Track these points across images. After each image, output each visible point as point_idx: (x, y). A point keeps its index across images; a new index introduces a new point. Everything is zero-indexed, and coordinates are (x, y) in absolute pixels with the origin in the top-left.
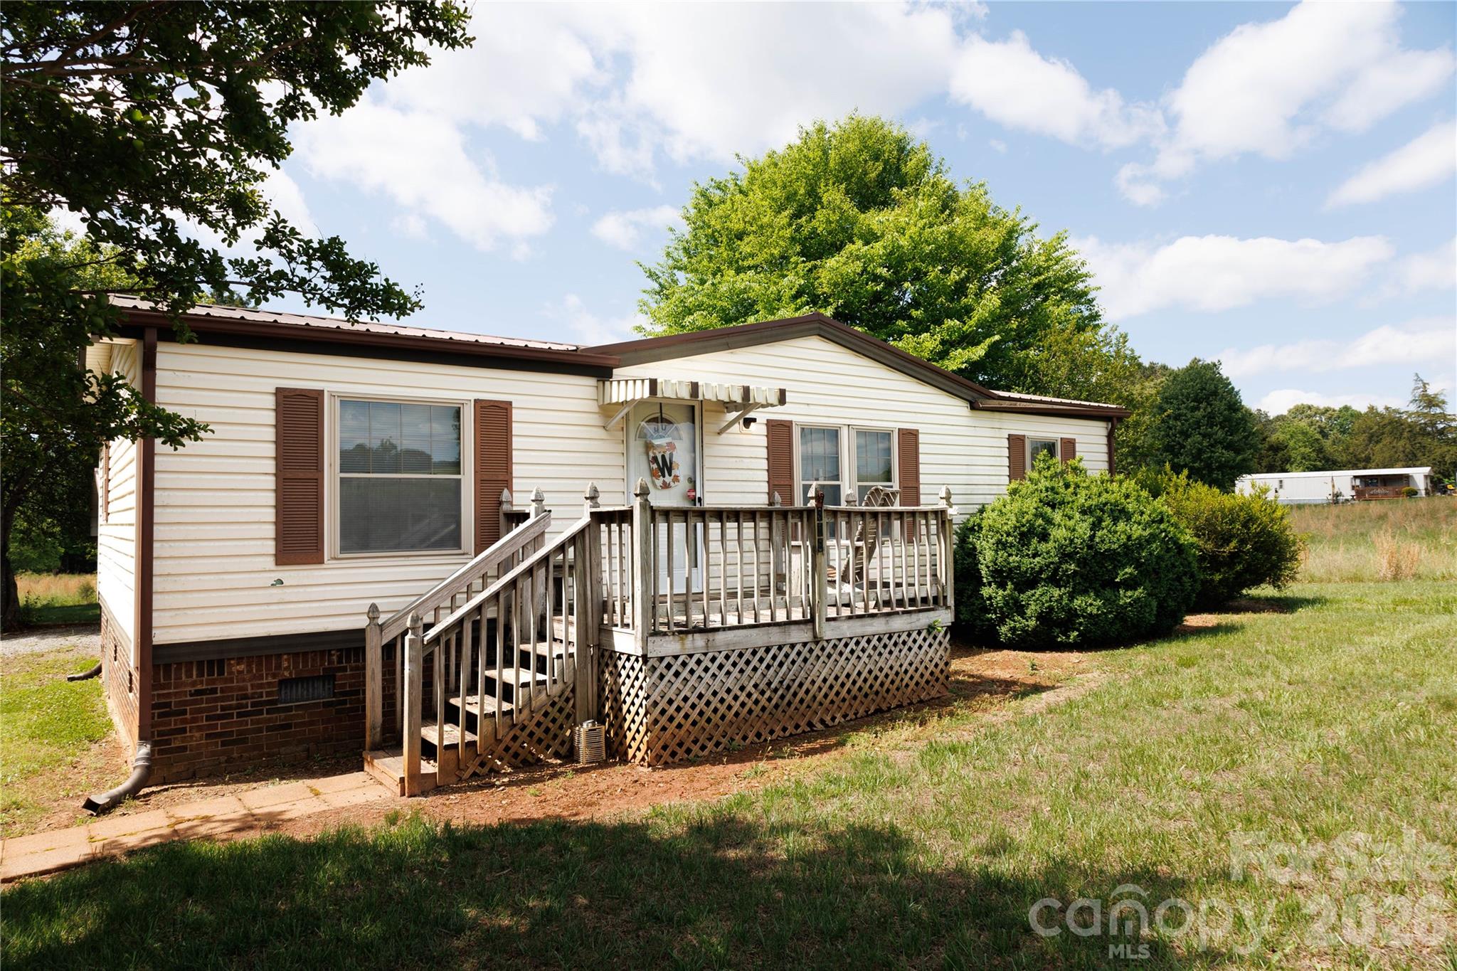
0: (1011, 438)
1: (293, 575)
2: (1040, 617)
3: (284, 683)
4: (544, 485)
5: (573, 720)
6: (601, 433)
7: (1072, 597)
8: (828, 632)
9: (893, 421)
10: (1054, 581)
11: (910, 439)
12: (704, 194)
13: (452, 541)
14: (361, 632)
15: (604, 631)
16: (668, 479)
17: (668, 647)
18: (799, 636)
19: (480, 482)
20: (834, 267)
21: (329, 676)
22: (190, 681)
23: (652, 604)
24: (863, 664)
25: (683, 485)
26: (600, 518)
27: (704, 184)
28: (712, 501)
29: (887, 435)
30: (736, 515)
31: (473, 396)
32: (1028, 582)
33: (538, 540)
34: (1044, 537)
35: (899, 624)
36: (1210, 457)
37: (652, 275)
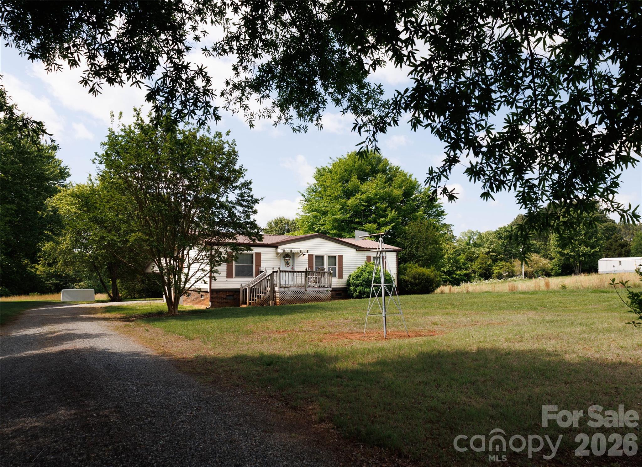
0: (367, 256)
1: (229, 280)
2: (359, 292)
3: (227, 296)
4: (266, 266)
5: (269, 300)
6: (275, 258)
7: (365, 288)
8: (308, 290)
9: (336, 253)
10: (362, 285)
11: (341, 257)
12: (319, 171)
13: (251, 275)
14: (239, 289)
15: (274, 288)
16: (288, 265)
17: (282, 290)
18: (303, 290)
19: (256, 266)
20: (352, 201)
21: (233, 295)
22: (215, 294)
23: (280, 284)
24: (314, 295)
25: (291, 266)
26: (274, 272)
27: (320, 168)
28: (296, 270)
29: (335, 257)
30: (301, 272)
31: (255, 252)
32: (357, 286)
33: (265, 275)
34: (360, 277)
35: (321, 289)
36: (579, 250)
37: (303, 195)
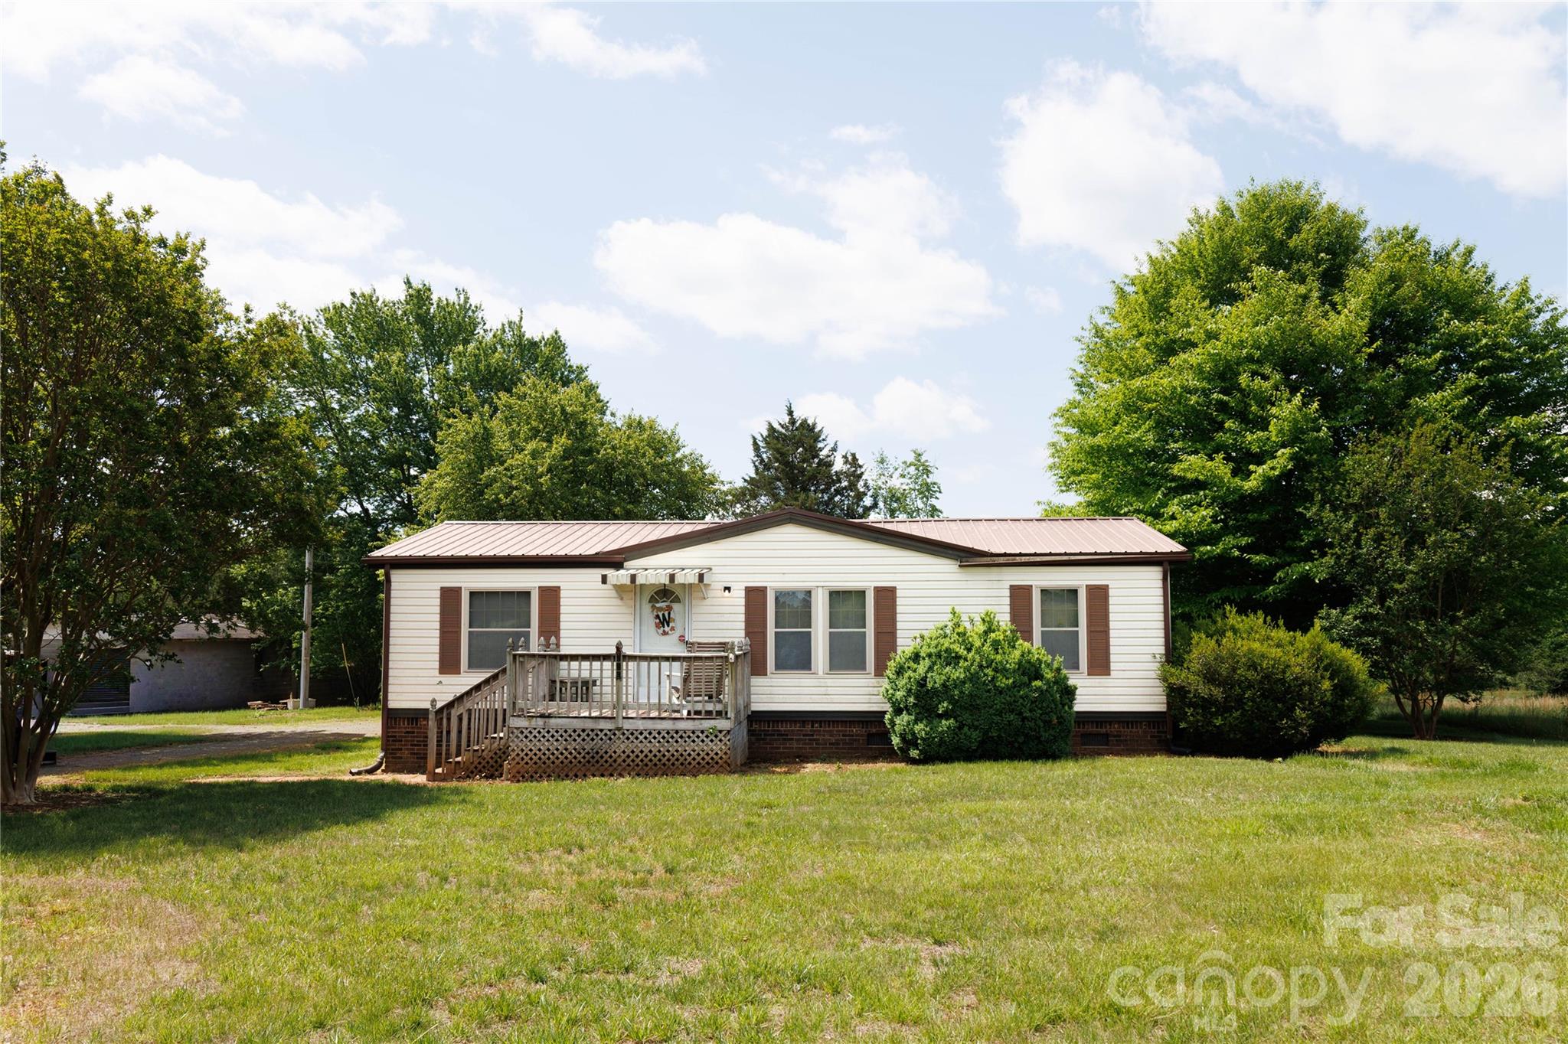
0: (1014, 589)
1: (447, 679)
6: (618, 602)
8: (628, 725)
9: (865, 580)
11: (886, 597)
16: (667, 629)
18: (606, 725)
19: (541, 632)
22: (404, 726)
25: (678, 632)
29: (861, 594)
31: (537, 585)
35: (683, 724)
